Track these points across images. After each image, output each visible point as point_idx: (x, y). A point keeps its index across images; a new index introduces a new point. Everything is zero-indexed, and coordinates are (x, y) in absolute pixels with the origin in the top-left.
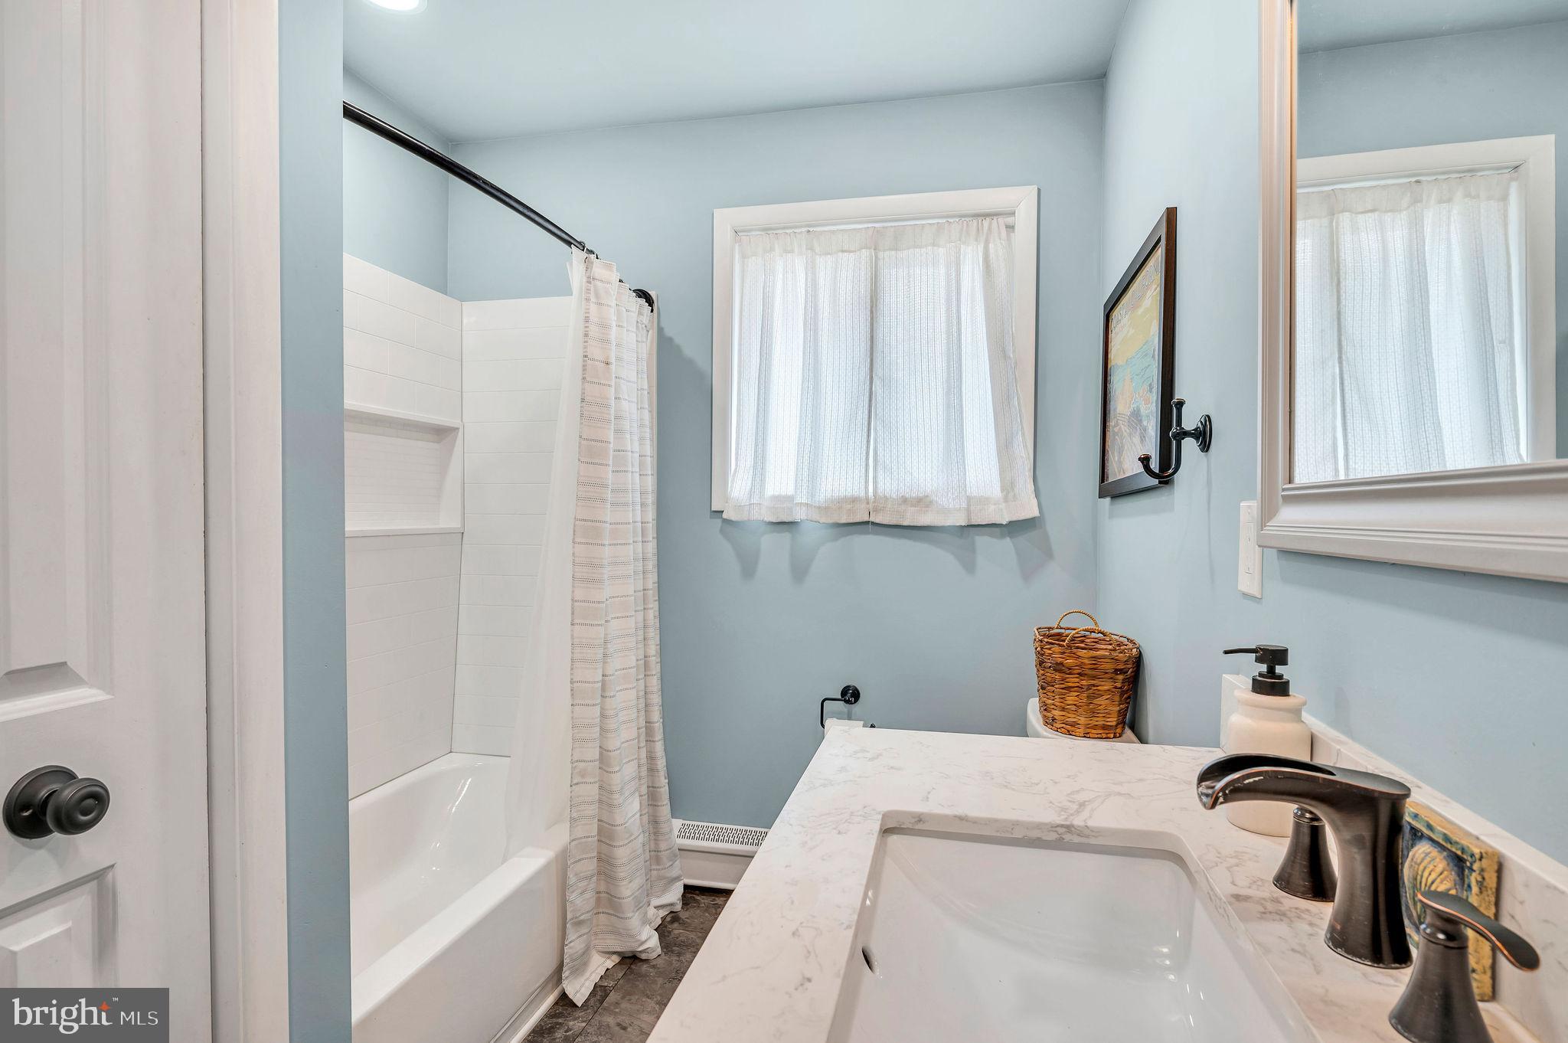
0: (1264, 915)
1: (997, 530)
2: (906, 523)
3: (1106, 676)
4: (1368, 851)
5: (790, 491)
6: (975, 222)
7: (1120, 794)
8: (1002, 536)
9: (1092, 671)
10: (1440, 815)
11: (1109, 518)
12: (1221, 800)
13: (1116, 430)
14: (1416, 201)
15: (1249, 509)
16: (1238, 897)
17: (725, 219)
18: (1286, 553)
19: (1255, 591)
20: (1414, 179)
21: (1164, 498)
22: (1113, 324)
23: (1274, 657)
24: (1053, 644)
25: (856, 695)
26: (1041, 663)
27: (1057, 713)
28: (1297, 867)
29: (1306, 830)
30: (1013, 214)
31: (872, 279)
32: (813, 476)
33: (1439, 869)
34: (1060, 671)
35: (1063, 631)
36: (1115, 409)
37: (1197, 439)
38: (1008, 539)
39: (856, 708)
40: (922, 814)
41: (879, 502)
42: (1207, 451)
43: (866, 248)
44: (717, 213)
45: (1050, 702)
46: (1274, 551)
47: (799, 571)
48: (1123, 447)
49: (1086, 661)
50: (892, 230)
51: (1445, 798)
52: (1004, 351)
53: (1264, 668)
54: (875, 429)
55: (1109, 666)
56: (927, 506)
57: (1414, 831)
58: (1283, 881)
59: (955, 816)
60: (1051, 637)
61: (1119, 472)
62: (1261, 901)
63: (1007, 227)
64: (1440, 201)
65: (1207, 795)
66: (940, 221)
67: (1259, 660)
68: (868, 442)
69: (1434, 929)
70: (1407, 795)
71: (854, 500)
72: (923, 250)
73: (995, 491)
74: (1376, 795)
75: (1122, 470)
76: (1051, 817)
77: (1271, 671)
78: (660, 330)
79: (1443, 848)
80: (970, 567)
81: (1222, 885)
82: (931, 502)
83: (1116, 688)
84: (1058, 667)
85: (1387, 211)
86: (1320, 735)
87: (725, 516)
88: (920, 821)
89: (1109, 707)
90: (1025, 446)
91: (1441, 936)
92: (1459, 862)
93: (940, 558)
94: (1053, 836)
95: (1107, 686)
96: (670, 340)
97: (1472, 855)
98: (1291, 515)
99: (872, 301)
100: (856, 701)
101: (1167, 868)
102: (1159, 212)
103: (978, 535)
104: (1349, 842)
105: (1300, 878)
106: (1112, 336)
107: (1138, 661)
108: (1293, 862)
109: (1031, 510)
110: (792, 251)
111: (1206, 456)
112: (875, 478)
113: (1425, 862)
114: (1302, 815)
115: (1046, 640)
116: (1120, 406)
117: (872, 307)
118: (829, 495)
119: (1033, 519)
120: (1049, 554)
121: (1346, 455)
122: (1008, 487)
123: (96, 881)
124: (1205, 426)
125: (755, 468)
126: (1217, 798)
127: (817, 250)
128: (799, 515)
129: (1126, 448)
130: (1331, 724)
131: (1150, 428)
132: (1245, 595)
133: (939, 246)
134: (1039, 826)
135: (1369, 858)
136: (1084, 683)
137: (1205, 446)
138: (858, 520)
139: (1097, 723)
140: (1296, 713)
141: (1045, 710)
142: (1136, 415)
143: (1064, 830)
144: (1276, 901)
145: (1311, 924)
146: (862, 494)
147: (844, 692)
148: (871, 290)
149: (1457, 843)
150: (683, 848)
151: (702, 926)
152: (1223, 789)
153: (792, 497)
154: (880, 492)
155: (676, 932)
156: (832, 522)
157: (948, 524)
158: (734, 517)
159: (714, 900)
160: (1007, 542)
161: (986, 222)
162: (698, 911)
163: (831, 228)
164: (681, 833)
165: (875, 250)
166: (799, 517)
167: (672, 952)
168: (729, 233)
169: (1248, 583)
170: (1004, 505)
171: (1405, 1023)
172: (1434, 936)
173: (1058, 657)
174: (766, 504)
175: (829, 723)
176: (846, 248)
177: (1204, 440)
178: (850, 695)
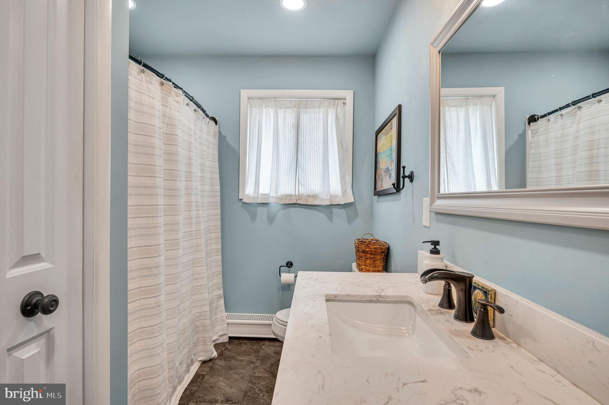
0: (437, 313)
1: (340, 206)
3: (379, 254)
4: (464, 292)
5: (268, 192)
6: (333, 101)
7: (392, 286)
8: (341, 209)
9: (374, 253)
10: (481, 282)
11: (377, 202)
12: (428, 281)
13: (380, 173)
14: (467, 105)
15: (427, 200)
16: (430, 310)
17: (245, 94)
18: (437, 213)
19: (428, 225)
20: (466, 98)
21: (397, 196)
22: (378, 139)
23: (436, 243)
24: (361, 244)
25: (291, 264)
26: (358, 251)
27: (363, 267)
28: (445, 301)
29: (447, 290)
30: (345, 99)
32: (277, 188)
33: (481, 295)
34: (364, 253)
35: (363, 240)
36: (380, 167)
37: (409, 178)
38: (343, 209)
39: (291, 269)
40: (336, 295)
41: (300, 197)
42: (412, 182)
43: (295, 107)
44: (242, 91)
45: (361, 263)
46: (434, 213)
47: (271, 220)
48: (383, 179)
49: (373, 249)
50: (304, 101)
51: (481, 278)
52: (342, 145)
53: (433, 247)
54: (298, 171)
55: (380, 251)
56: (317, 198)
57: (475, 287)
58: (441, 305)
59: (347, 295)
60: (361, 242)
61: (381, 187)
62: (436, 310)
63: (343, 103)
64: (474, 105)
65: (423, 280)
66: (321, 100)
67: (432, 244)
68: (296, 175)
69: (481, 308)
70: (473, 277)
71: (291, 195)
72: (315, 109)
73: (340, 193)
74: (466, 277)
75: (382, 186)
76: (375, 293)
77: (435, 247)
78: (220, 133)
79: (482, 290)
80: (331, 219)
81: (425, 308)
82: (318, 197)
83: (382, 258)
84: (364, 252)
85: (459, 107)
86: (448, 265)
87: (243, 201)
88: (336, 297)
89: (380, 264)
90: (349, 178)
91: (483, 310)
92: (486, 293)
93: (320, 216)
94: (375, 299)
95: (379, 257)
96: (225, 137)
97: (489, 291)
98: (439, 203)
99: (297, 126)
100: (292, 266)
101: (407, 307)
102: (396, 105)
103: (334, 208)
104: (459, 290)
105: (445, 304)
106: (378, 142)
107: (388, 249)
108: (443, 299)
109: (351, 200)
110: (269, 107)
111: (412, 184)
112: (298, 188)
113: (478, 294)
114: (446, 286)
115: (360, 243)
116: (382, 165)
117: (297, 128)
118: (282, 193)
120: (357, 215)
121: (448, 183)
122: (344, 192)
123: (47, 334)
124: (411, 174)
125: (255, 184)
126: (427, 280)
127: (278, 107)
128: (272, 201)
129: (384, 180)
130: (451, 262)
131: (393, 174)
132: (425, 226)
133: (320, 108)
134: (371, 296)
135: (464, 294)
136: (372, 256)
137: (412, 181)
138: (292, 203)
139: (376, 270)
140: (442, 259)
141: (359, 266)
142: (387, 170)
143: (378, 297)
144: (440, 310)
145: (449, 315)
146: (294, 194)
147: (287, 264)
148: (297, 122)
149: (485, 288)
150: (228, 323)
151: (236, 351)
152: (428, 278)
153: (269, 194)
154: (300, 192)
155: (227, 353)
156: (283, 203)
157: (324, 204)
158: (247, 201)
159: (240, 341)
160: (343, 211)
161: (337, 101)
162: (234, 346)
163: (283, 99)
164: (227, 317)
165: (298, 108)
166: (271, 201)
167: (227, 360)
168: (246, 99)
169: (426, 223)
170: (342, 198)
171: (474, 333)
172: (481, 310)
173: (364, 248)
174: (259, 196)
175: (282, 274)
176: (288, 107)
177: (411, 179)
178: (289, 265)
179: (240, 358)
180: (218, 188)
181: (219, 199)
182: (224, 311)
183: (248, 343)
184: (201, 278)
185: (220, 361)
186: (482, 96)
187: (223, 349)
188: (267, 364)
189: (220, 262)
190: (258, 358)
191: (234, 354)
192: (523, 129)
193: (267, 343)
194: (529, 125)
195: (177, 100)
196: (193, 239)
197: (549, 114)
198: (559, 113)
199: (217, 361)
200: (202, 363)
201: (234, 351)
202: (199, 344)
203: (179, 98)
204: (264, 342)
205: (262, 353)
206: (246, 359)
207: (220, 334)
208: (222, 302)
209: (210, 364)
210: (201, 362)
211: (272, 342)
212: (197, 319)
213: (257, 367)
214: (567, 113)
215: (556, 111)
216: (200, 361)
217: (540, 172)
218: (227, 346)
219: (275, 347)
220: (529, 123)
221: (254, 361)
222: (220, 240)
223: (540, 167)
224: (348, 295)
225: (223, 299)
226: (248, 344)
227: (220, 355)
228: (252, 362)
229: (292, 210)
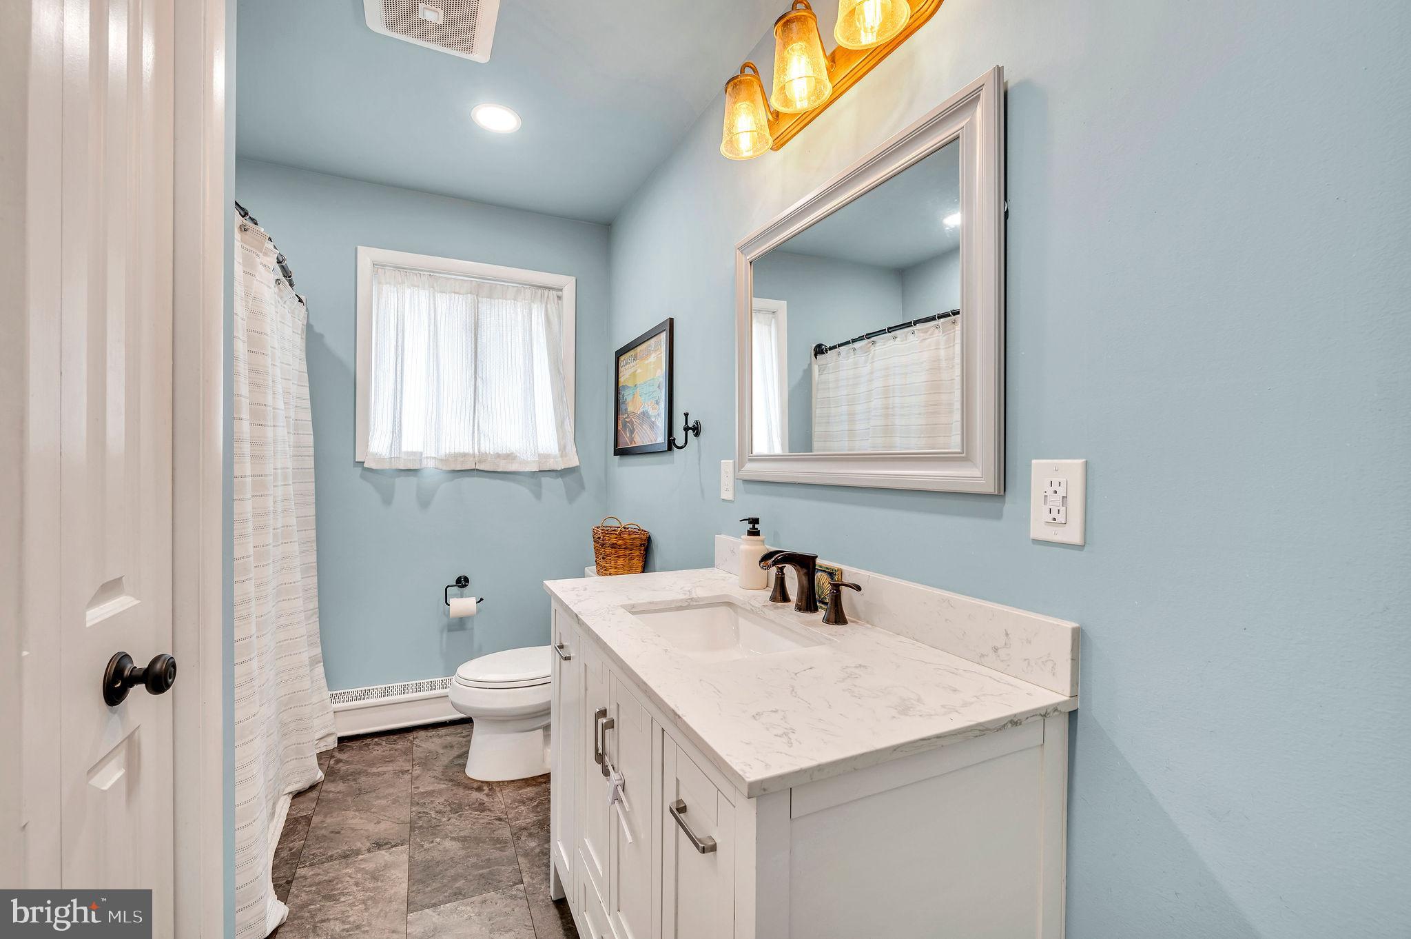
0: (775, 608)
1: (554, 474)
2: (499, 470)
3: (636, 547)
5: (420, 449)
6: (539, 290)
8: (558, 477)
9: (630, 546)
10: (825, 563)
11: (618, 466)
13: (629, 420)
15: (728, 463)
16: (764, 606)
17: (367, 256)
19: (733, 498)
21: (666, 458)
22: (622, 364)
23: (753, 521)
25: (466, 580)
26: (599, 545)
28: (778, 593)
29: (780, 576)
30: (561, 290)
31: (475, 314)
32: (437, 439)
33: (825, 579)
34: (615, 548)
35: (605, 528)
36: (627, 409)
37: (694, 431)
38: (560, 479)
39: (465, 590)
40: (634, 604)
41: (483, 457)
43: (471, 293)
44: (361, 250)
47: (424, 502)
48: (633, 429)
49: (628, 541)
50: (488, 285)
51: (825, 558)
54: (479, 411)
55: (638, 543)
56: (513, 459)
57: (818, 568)
58: (773, 599)
62: (767, 606)
63: (558, 297)
65: (765, 566)
66: (519, 286)
67: (750, 524)
68: (474, 418)
70: (817, 557)
71: (465, 455)
72: (508, 301)
73: (555, 451)
75: (632, 441)
76: (682, 597)
77: (754, 526)
78: (309, 328)
79: (825, 571)
80: (538, 496)
81: (758, 604)
82: (515, 457)
83: (640, 553)
84: (613, 546)
87: (366, 465)
89: (637, 563)
91: (835, 592)
92: (831, 574)
93: (521, 491)
95: (636, 553)
96: (321, 336)
97: (835, 571)
99: (473, 328)
100: (466, 586)
102: (664, 318)
103: (544, 477)
104: (802, 575)
105: (777, 599)
106: (621, 368)
107: (649, 539)
108: (775, 592)
109: (574, 462)
110: (418, 287)
111: (698, 439)
112: (479, 441)
113: (822, 577)
114: (778, 573)
116: (632, 407)
117: (475, 332)
118: (447, 452)
119: (577, 467)
120: (582, 486)
122: (563, 449)
123: (132, 739)
124: (696, 425)
125: (393, 434)
126: (770, 566)
127: (436, 288)
129: (636, 431)
131: (657, 422)
132: (727, 500)
133: (517, 301)
135: (807, 578)
136: (627, 552)
137: (697, 435)
138: (468, 468)
140: (766, 540)
142: (644, 415)
144: (771, 606)
146: (471, 451)
147: (458, 581)
148: (475, 321)
149: (831, 570)
150: (336, 710)
151: (362, 759)
153: (421, 453)
154: (483, 450)
155: (343, 767)
156: (450, 469)
157: (528, 469)
158: (373, 465)
159: (362, 742)
160: (560, 480)
161: (546, 292)
162: (354, 752)
163: (446, 276)
164: (334, 700)
165: (477, 295)
166: (429, 465)
167: (348, 780)
168: (369, 264)
169: (727, 494)
170: (560, 459)
171: (827, 620)
172: (833, 592)
173: (613, 541)
174: (402, 456)
175: (451, 601)
176: (456, 291)
177: (697, 432)
178: (462, 582)
179: (374, 770)
180: (310, 440)
181: (311, 463)
182: (326, 688)
183: (383, 741)
184: (292, 624)
185: (333, 785)
186: (759, 311)
187: (332, 762)
188: (436, 768)
189: (313, 591)
190: (414, 763)
191: (359, 766)
192: (809, 362)
193: (422, 733)
194: (816, 358)
195: (265, 262)
196: (279, 545)
197: (840, 345)
198: (851, 346)
199: (326, 787)
200: (294, 797)
201: (358, 761)
202: (288, 760)
203: (268, 259)
204: (415, 734)
205: (418, 753)
206: (390, 768)
207: (320, 736)
208: (320, 669)
209: (314, 794)
210: (291, 796)
211: (431, 730)
212: (283, 709)
213: (417, 777)
214: (861, 348)
215: (848, 343)
216: (289, 793)
217: (828, 423)
218: (338, 755)
219: (440, 737)
220: (816, 355)
221: (407, 769)
222: (314, 545)
223: (829, 416)
224: (651, 603)
225: (322, 664)
226: (384, 743)
227: (330, 774)
228: (403, 772)
229: (467, 481)
